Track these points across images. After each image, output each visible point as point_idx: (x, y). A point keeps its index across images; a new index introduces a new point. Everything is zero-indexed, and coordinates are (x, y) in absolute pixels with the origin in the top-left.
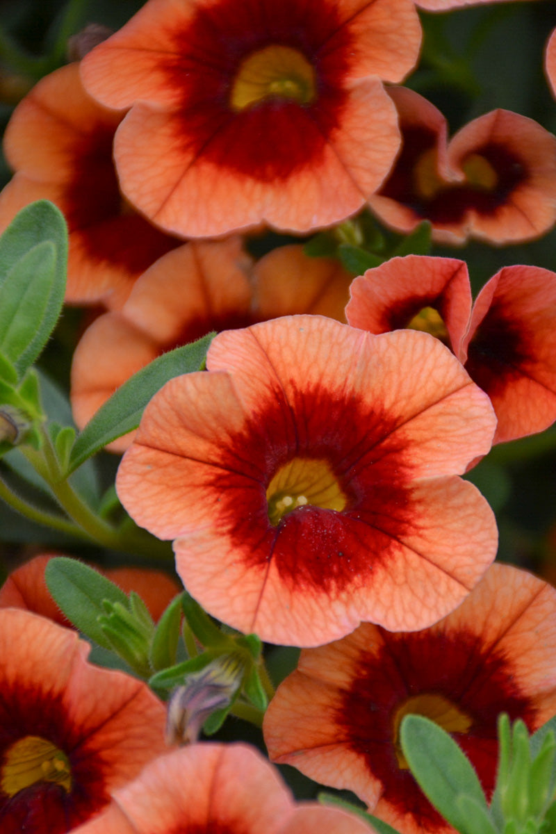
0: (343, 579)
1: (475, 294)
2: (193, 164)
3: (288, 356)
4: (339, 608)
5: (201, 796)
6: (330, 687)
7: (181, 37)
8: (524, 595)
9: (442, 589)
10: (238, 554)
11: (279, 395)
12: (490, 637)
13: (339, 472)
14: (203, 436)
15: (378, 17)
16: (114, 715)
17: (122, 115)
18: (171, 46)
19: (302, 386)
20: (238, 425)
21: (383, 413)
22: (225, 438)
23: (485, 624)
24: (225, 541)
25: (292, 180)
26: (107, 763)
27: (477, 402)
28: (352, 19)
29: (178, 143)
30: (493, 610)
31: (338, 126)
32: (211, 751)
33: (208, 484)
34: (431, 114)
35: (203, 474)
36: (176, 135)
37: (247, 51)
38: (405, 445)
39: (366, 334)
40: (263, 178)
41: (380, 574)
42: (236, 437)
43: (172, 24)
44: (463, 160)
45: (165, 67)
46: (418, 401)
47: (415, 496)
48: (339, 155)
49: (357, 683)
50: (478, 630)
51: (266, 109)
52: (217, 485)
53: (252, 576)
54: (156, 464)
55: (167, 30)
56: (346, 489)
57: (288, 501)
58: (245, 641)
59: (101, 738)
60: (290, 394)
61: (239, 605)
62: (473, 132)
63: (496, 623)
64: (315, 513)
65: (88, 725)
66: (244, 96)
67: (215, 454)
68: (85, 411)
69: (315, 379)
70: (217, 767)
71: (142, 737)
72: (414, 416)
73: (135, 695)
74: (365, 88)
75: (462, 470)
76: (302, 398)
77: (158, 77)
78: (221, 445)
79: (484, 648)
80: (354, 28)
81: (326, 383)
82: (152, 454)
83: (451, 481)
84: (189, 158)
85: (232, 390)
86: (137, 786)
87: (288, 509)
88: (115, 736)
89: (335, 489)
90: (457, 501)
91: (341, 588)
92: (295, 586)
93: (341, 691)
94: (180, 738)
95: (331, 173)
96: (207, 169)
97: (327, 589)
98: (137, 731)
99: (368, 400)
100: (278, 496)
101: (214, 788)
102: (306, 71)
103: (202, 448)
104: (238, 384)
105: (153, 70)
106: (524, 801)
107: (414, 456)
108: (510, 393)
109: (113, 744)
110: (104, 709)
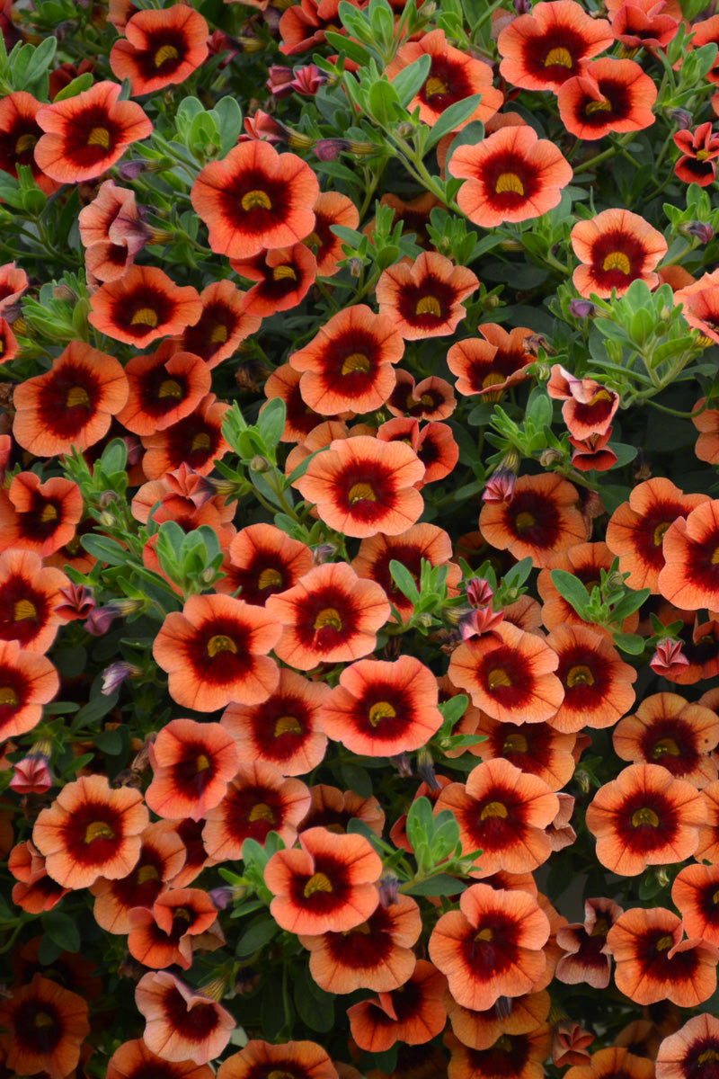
0: (373, 520)
1: (420, 430)
2: (327, 391)
3: (358, 449)
4: (371, 529)
5: (328, 579)
6: (369, 562)
7: (324, 349)
8: (436, 534)
9: (405, 522)
10: (338, 510)
11: (354, 461)
12: (424, 547)
13: (373, 488)
14: (328, 472)
15: (391, 342)
16: (297, 556)
17: (302, 374)
18: (320, 352)
19: (362, 459)
20: (340, 469)
21: (388, 468)
22: (335, 473)
23: (422, 543)
24: (334, 506)
25: (361, 397)
26: (295, 574)
27: (420, 466)
28: (382, 343)
29: (321, 384)
30: (425, 539)
31: (376, 379)
32: (330, 565)
33: (329, 488)
34: (410, 377)
35: (328, 485)
36: (321, 382)
37: (347, 355)
38: (395, 478)
39: (383, 442)
40: (351, 397)
41: (385, 519)
42: (339, 473)
43: (321, 345)
44: (422, 394)
45: (318, 359)
46: (400, 465)
47: (398, 494)
48: (376, 388)
49: (378, 561)
50: (420, 545)
51: (352, 375)
52: (333, 488)
53: (343, 516)
54: (312, 481)
55: (319, 347)
56: (376, 494)
57: (356, 499)
58: (340, 536)
59: (292, 565)
60: (358, 460)
61: (338, 524)
62: (423, 385)
63: (426, 543)
64: (365, 501)
65: (288, 560)
66: (345, 371)
67: (332, 478)
68: (287, 476)
69: (366, 457)
70: (333, 569)
71: (306, 564)
72: (398, 469)
73: (304, 550)
74: (385, 365)
75: (413, 484)
76: (361, 462)
77: (316, 362)
78: (334, 475)
79: (422, 551)
80: (382, 346)
81: (370, 458)
82: (311, 478)
83: (409, 488)
84: (326, 389)
85: (338, 457)
86: (307, 577)
87: (357, 502)
88: (297, 563)
89: (372, 495)
90: (411, 495)
91: (372, 523)
92: (357, 521)
93: (373, 563)
94: (318, 563)
95: (374, 394)
96: (331, 393)
97: (367, 523)
98: (305, 562)
99: (384, 464)
100: (353, 498)
101: (332, 576)
102: (367, 363)
103: (328, 476)
104: (340, 456)
105: (313, 360)
106: (429, 586)
107: (398, 482)
108: (433, 467)
109: (296, 567)
110: (293, 555)
